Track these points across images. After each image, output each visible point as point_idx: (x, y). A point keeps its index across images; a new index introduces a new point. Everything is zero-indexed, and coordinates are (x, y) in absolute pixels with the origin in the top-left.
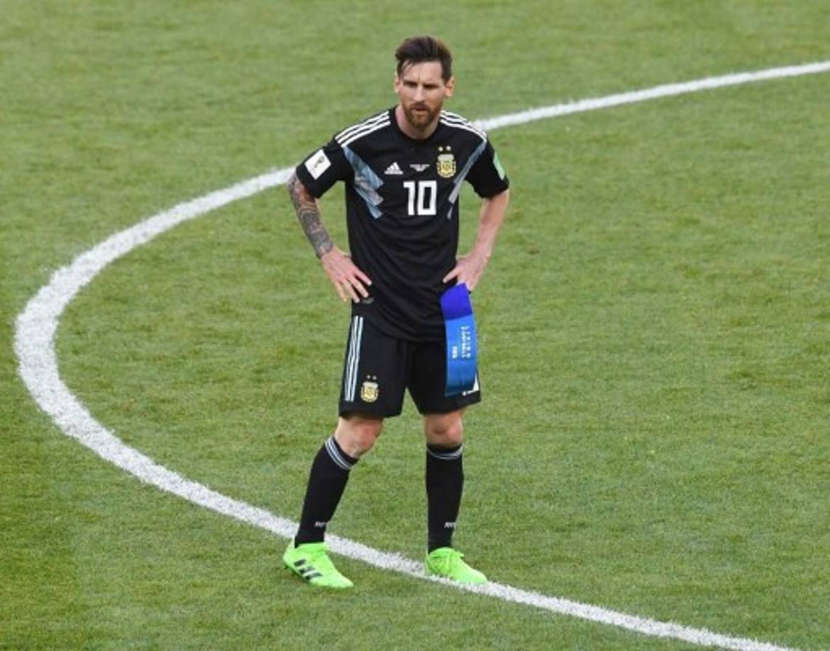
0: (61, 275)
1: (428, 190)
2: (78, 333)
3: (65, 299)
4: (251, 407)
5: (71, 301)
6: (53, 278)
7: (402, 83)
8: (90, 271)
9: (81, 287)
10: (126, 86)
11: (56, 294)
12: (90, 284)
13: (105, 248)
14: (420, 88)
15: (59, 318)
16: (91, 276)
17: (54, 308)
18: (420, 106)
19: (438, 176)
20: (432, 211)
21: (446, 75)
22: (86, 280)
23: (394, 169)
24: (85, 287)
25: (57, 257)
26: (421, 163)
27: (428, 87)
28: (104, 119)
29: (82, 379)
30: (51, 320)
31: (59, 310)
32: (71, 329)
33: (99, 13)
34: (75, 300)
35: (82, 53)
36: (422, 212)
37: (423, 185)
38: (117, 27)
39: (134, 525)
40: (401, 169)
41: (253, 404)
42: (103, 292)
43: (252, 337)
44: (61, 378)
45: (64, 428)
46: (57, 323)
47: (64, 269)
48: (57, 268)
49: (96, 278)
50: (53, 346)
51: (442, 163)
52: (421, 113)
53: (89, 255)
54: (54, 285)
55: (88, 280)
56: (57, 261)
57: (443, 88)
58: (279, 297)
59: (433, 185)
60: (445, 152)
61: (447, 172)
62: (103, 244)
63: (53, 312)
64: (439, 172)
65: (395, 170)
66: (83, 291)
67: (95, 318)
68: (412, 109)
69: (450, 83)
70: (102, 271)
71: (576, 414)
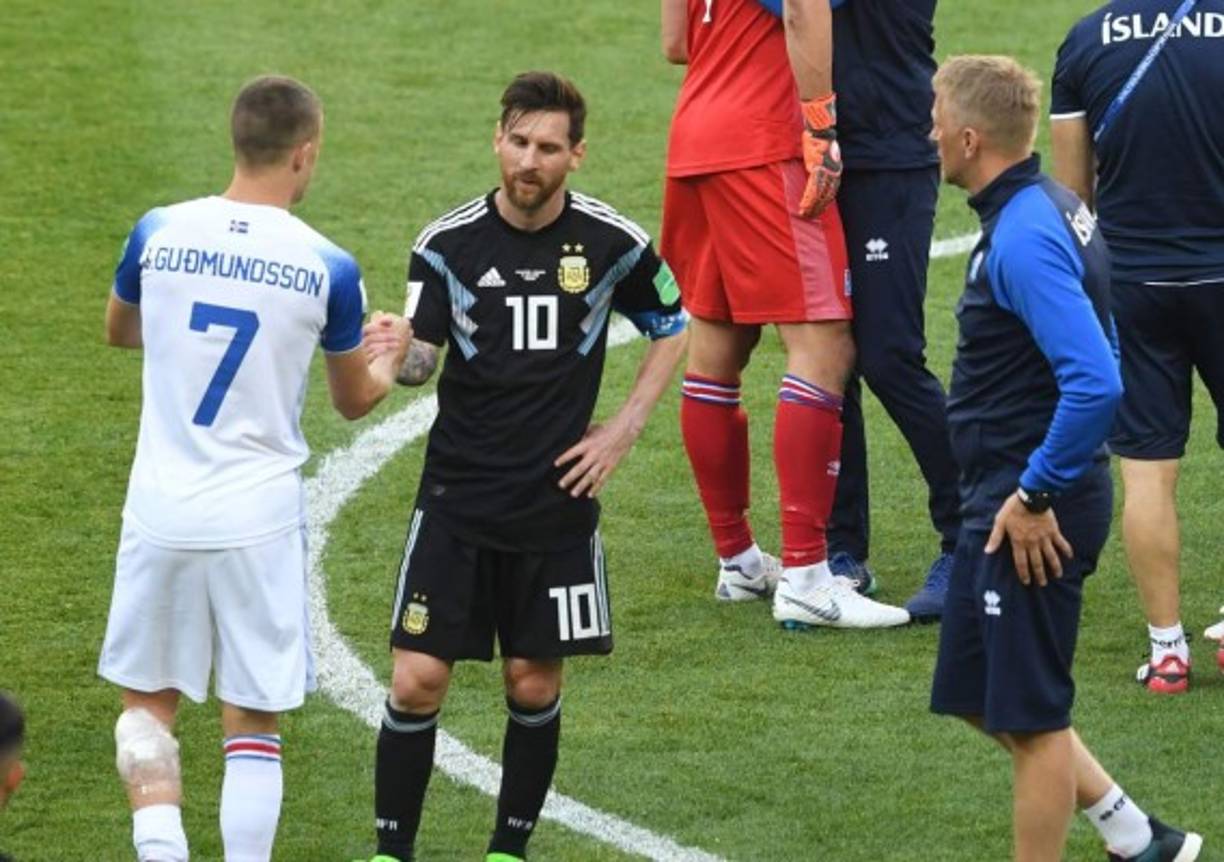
0: (334, 461)
1: (543, 311)
2: (360, 551)
3: (340, 498)
4: (625, 667)
5: (349, 501)
6: (323, 466)
7: (506, 138)
8: (379, 455)
9: (365, 480)
10: (439, 172)
11: (326, 490)
12: (378, 475)
13: (402, 421)
14: (532, 148)
15: (330, 527)
16: (381, 462)
17: (323, 513)
18: (530, 176)
19: (561, 289)
20: (551, 343)
21: (575, 135)
22: (373, 468)
23: (492, 278)
24: (371, 479)
25: (329, 434)
26: (532, 268)
27: (545, 147)
28: (405, 222)
29: (365, 622)
30: (319, 529)
31: (330, 514)
32: (347, 545)
33: (399, 60)
34: (355, 500)
35: (371, 120)
36: (535, 344)
37: (535, 301)
38: (427, 81)
39: (439, 847)
40: (503, 277)
41: (627, 663)
42: (399, 488)
43: (627, 560)
44: (331, 621)
45: (335, 695)
46: (327, 534)
47: (339, 452)
48: (329, 451)
49: (388, 466)
50: (320, 569)
51: (567, 270)
52: (531, 187)
53: (378, 431)
54: (324, 476)
55: (376, 470)
56: (328, 440)
57: (567, 153)
58: (669, 499)
59: (551, 302)
60: (573, 253)
61: (574, 285)
62: (400, 415)
63: (323, 518)
64: (561, 284)
65: (494, 279)
66: (368, 484)
67: (385, 527)
68: (514, 178)
69: (579, 148)
70: (397, 455)
71: (1123, 684)
